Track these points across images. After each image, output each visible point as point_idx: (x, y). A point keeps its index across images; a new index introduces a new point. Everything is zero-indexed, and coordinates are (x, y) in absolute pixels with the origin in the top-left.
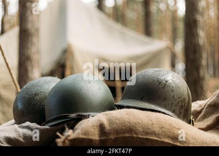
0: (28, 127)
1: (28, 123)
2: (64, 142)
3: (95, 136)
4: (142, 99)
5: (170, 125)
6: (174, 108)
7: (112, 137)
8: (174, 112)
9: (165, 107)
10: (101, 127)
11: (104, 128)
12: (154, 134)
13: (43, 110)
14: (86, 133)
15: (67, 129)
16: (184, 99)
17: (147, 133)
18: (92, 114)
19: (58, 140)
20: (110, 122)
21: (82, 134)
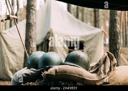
0: (32, 70)
1: (32, 69)
2: (44, 75)
3: (54, 74)
4: (71, 62)
5: (79, 71)
6: (82, 65)
7: (59, 74)
8: (81, 66)
9: (78, 65)
10: (56, 70)
11: (57, 71)
12: (73, 73)
13: (38, 64)
14: (51, 72)
15: (45, 71)
16: (86, 62)
17: (71, 73)
18: (54, 66)
19: (42, 74)
20: (59, 69)
21: (50, 73)
